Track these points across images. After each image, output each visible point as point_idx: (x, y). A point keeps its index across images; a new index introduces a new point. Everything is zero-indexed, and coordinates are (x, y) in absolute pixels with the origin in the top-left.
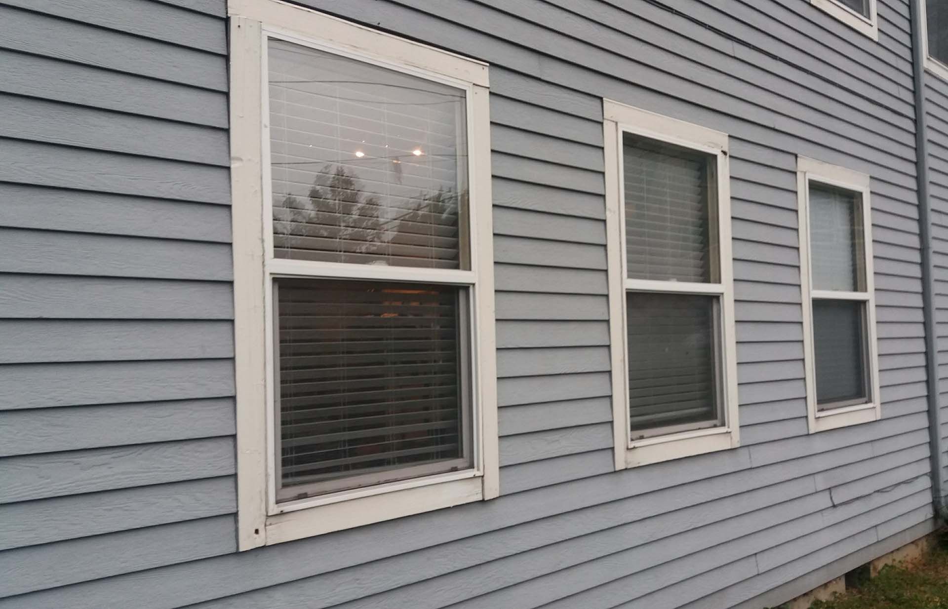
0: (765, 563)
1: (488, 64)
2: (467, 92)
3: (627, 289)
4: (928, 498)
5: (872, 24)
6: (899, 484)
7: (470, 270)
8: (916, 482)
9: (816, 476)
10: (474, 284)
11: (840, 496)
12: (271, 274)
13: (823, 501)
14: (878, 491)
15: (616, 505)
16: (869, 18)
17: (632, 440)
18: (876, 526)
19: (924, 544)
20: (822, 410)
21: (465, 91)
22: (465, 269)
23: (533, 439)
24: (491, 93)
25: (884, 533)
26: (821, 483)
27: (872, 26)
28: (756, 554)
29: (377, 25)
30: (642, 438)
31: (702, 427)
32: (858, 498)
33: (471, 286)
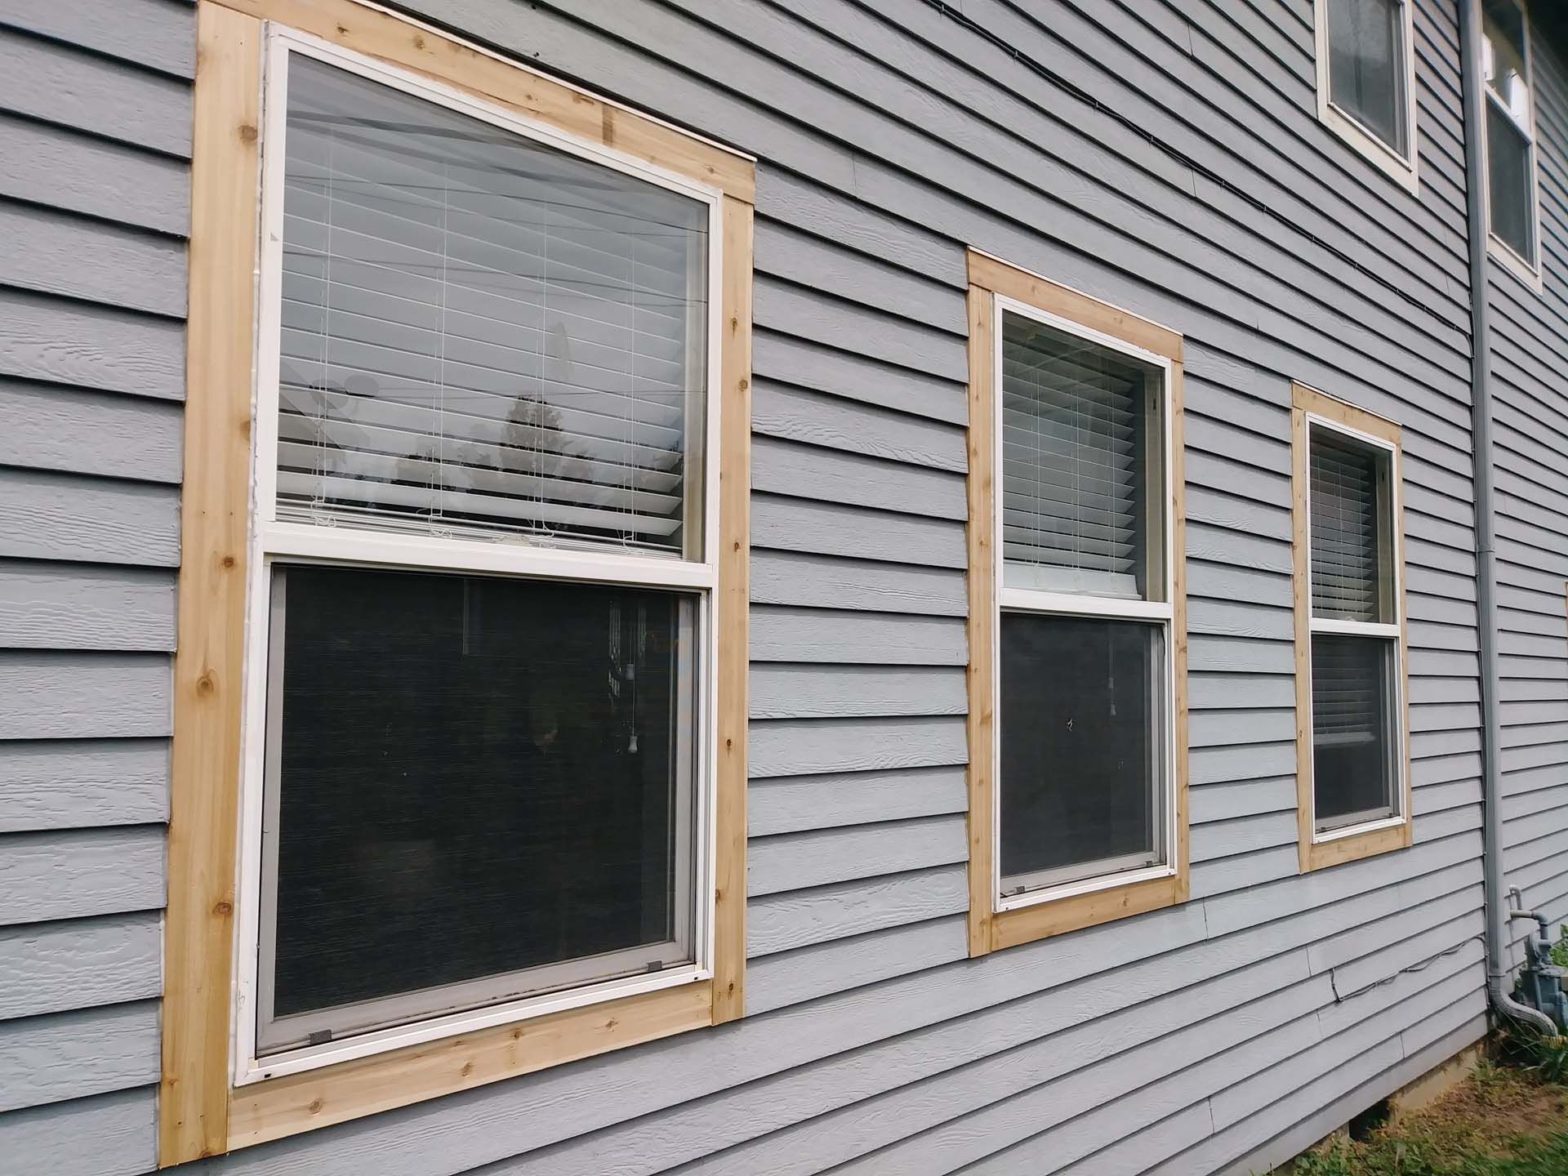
0: (1226, 1111)
1: (755, 159)
2: (711, 207)
3: (1002, 607)
4: (1479, 977)
5: (1411, 168)
6: (1437, 956)
7: (703, 561)
8: (1462, 951)
9: (1310, 949)
10: (708, 590)
11: (1347, 982)
12: (267, 554)
13: (1321, 992)
14: (1405, 971)
15: (971, 1022)
16: (1406, 157)
17: (1003, 896)
18: (1401, 1032)
19: (1471, 1060)
20: (1323, 830)
21: (708, 205)
22: (691, 559)
23: (816, 901)
24: (757, 215)
25: (1412, 1043)
26: (1317, 959)
27: (1410, 171)
28: (1209, 1097)
29: (533, 57)
30: (1021, 891)
31: (1125, 867)
32: (1374, 985)
33: (704, 594)
